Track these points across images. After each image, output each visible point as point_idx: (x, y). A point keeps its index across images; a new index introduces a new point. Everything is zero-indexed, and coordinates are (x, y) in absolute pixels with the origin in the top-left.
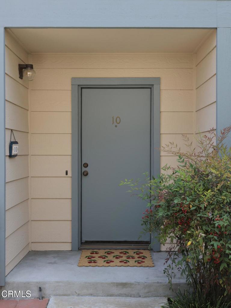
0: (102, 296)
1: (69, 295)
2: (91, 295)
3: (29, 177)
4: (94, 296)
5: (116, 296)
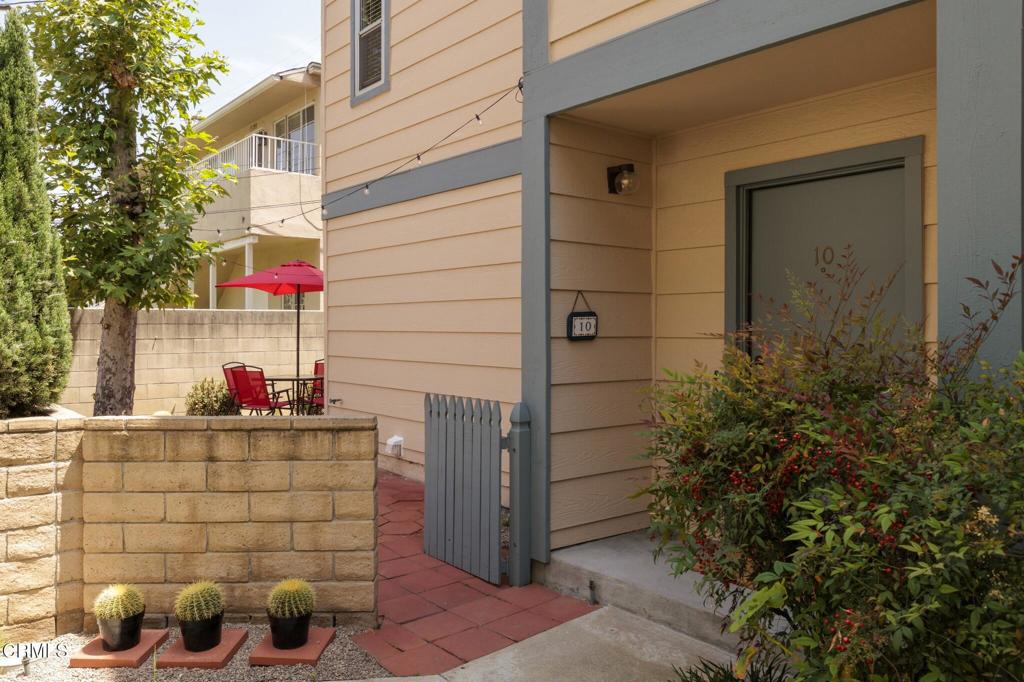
0: (687, 634)
1: (635, 613)
2: (669, 624)
3: (651, 380)
4: (674, 629)
5: (712, 643)
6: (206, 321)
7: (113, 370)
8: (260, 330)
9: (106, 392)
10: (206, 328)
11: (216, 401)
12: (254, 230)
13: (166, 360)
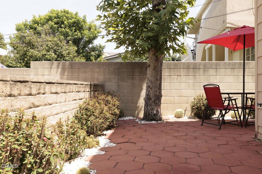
6: (202, 67)
7: (151, 87)
8: (229, 71)
9: (148, 97)
10: (202, 70)
11: (203, 106)
12: (228, 25)
13: (183, 85)
